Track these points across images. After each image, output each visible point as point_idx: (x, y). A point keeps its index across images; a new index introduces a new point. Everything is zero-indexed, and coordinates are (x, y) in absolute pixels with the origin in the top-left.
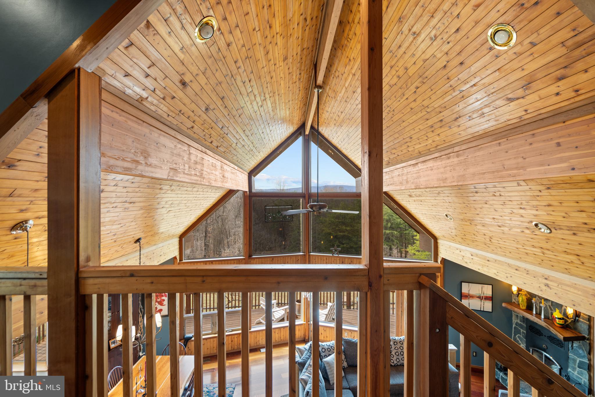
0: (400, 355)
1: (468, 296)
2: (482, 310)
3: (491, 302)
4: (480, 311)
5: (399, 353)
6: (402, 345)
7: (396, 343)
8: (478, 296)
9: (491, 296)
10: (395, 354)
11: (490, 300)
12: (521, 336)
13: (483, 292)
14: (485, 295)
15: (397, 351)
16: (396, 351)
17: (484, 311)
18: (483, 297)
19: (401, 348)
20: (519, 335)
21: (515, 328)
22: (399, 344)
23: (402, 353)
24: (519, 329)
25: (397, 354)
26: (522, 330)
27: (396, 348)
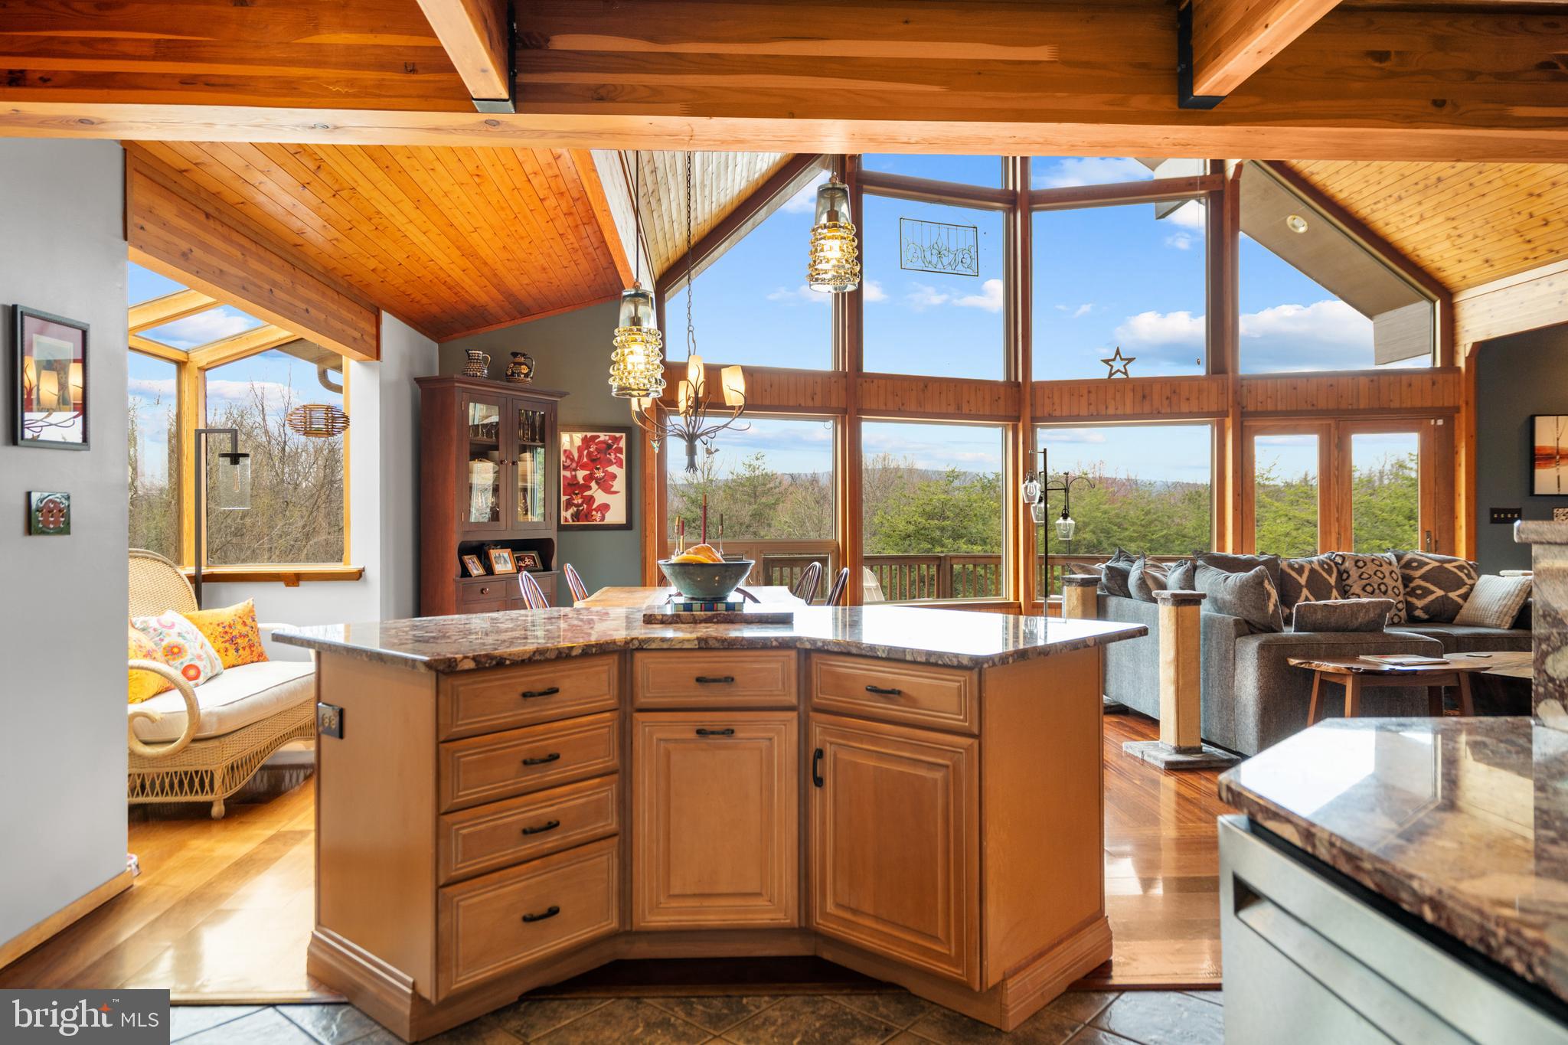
0: (1377, 591)
1: (1555, 457)
5: (1376, 586)
6: (1379, 568)
7: (1361, 564)
10: (1364, 589)
15: (1367, 582)
16: (1364, 582)
19: (1379, 574)
22: (1369, 564)
23: (1383, 588)
25: (1369, 589)
27: (1365, 576)
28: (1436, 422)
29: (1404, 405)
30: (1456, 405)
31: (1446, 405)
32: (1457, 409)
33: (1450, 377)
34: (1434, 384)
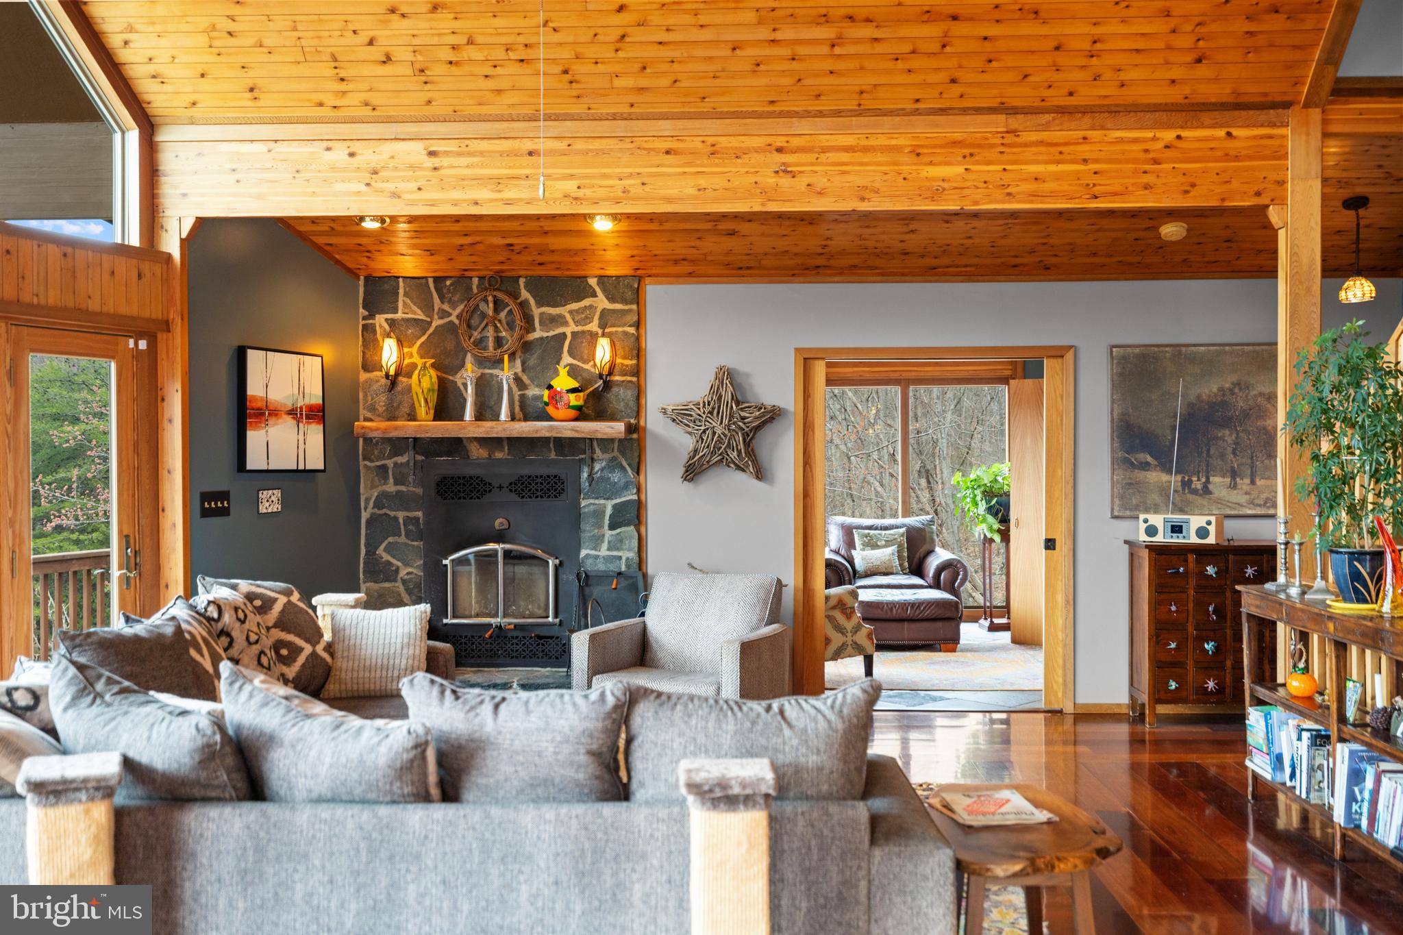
1: (267, 413)
2: (301, 467)
3: (321, 427)
4: (297, 471)
8: (290, 406)
9: (321, 402)
11: (318, 423)
12: (403, 539)
13: (301, 389)
14: (308, 401)
17: (305, 471)
18: (301, 408)
20: (390, 539)
21: (368, 522)
24: (392, 514)
26: (401, 515)
28: (136, 344)
29: (105, 309)
30: (165, 318)
31: (154, 316)
32: (166, 326)
33: (158, 269)
34: (140, 277)
